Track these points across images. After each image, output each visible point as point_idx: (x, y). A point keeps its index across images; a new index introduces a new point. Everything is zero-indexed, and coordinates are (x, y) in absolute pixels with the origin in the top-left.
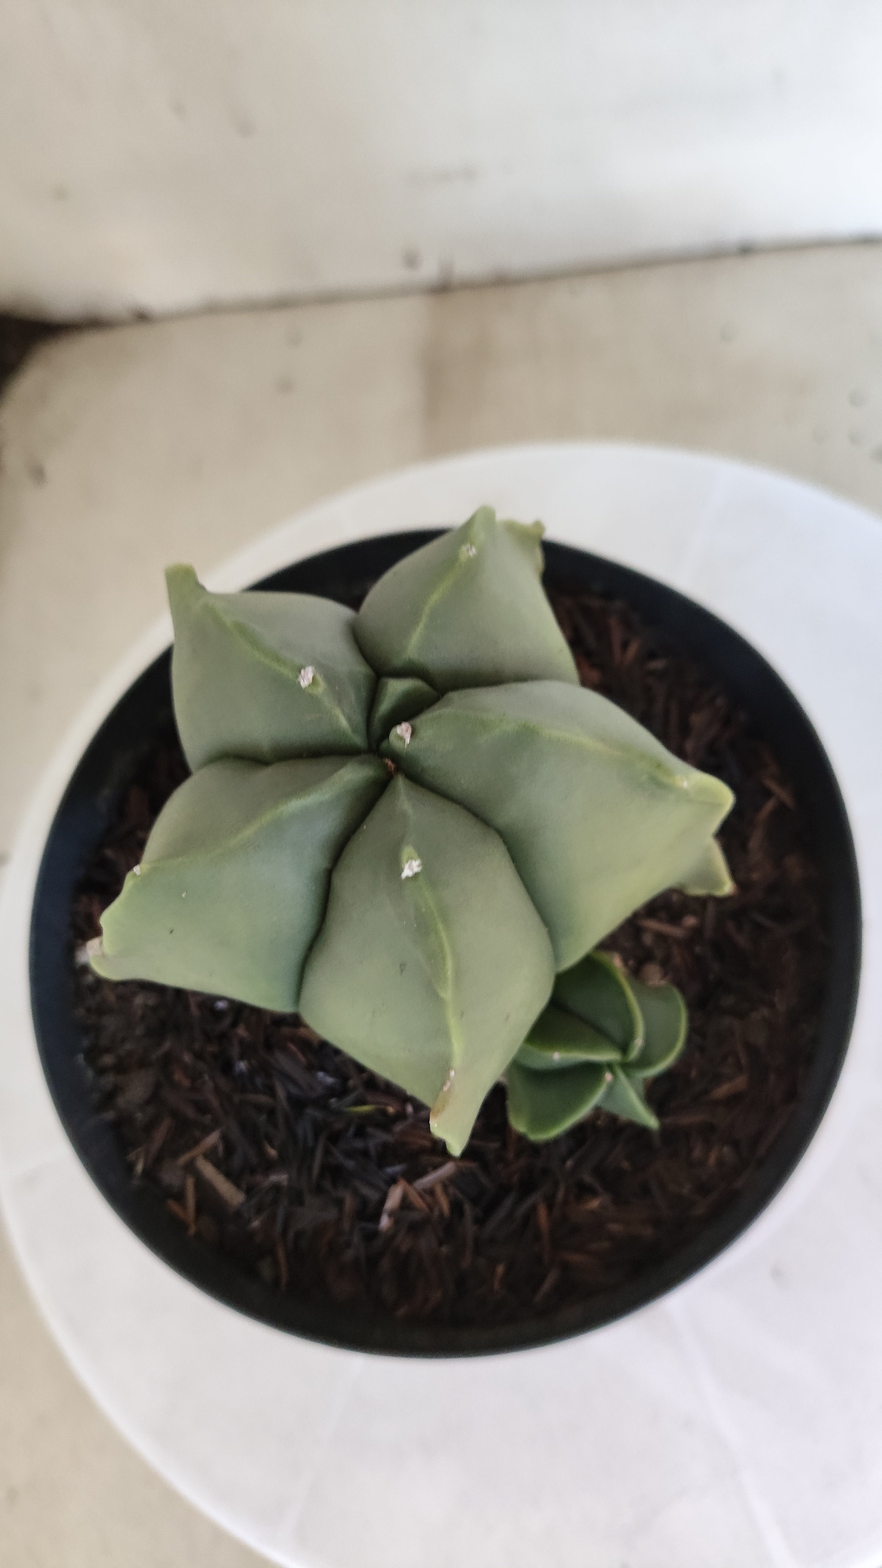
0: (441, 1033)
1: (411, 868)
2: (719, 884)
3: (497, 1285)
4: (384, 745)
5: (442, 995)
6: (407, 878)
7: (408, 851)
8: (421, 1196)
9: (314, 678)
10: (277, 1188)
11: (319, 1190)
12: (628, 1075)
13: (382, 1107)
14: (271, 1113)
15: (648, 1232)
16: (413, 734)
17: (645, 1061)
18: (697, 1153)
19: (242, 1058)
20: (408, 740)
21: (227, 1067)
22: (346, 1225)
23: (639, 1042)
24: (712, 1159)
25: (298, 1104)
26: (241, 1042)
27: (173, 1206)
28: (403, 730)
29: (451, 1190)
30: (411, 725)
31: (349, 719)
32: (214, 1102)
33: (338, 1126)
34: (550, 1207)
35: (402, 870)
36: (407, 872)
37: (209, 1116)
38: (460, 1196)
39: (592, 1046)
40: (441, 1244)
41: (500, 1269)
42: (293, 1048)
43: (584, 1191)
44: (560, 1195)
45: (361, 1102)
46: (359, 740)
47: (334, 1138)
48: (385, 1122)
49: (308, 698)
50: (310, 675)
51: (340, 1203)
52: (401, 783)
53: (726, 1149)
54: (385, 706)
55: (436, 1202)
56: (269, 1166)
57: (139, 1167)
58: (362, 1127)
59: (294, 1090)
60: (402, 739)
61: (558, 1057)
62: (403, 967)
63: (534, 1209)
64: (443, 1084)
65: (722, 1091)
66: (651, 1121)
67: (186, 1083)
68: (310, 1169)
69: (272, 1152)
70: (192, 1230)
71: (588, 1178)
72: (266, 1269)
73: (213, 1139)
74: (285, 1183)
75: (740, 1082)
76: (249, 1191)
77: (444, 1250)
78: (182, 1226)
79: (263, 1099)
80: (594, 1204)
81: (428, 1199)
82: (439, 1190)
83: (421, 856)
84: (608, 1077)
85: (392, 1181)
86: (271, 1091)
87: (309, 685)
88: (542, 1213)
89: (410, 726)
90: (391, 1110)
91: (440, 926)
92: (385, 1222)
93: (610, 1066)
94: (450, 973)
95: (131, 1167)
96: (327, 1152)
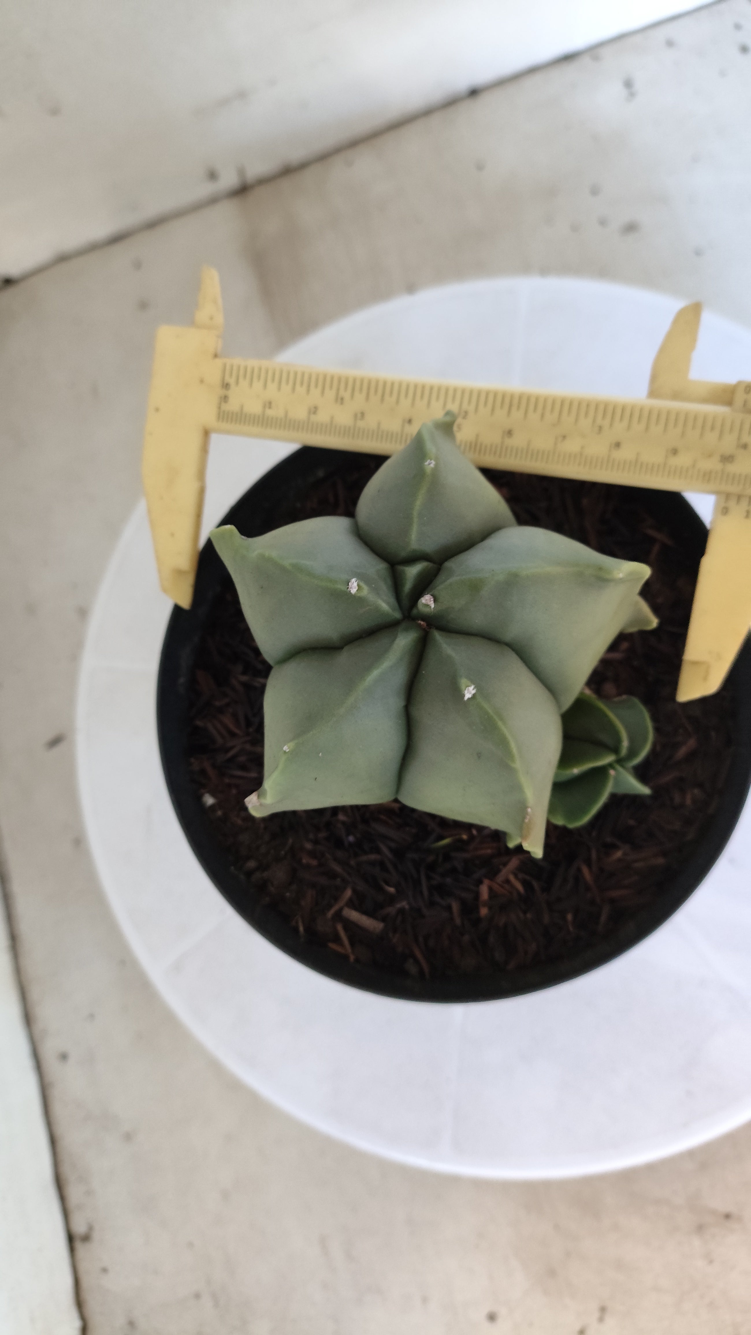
0: (517, 788)
1: (469, 692)
2: (649, 622)
3: (571, 929)
4: (415, 611)
5: (513, 765)
6: (469, 699)
7: (463, 682)
8: (502, 887)
9: (358, 585)
10: (401, 911)
11: (432, 904)
12: (623, 766)
13: (457, 837)
14: (382, 865)
15: (660, 861)
16: (435, 601)
17: (632, 753)
18: (677, 799)
19: (348, 834)
20: (433, 606)
21: (339, 843)
22: (458, 921)
23: (625, 744)
24: (688, 801)
25: (399, 853)
26: (343, 823)
27: (332, 946)
28: (427, 601)
29: (521, 876)
30: (432, 595)
31: (388, 603)
32: (338, 869)
33: (431, 858)
34: (589, 866)
35: (464, 696)
36: (468, 696)
37: (339, 879)
38: (528, 878)
39: (596, 757)
40: (525, 913)
41: (570, 917)
42: (383, 817)
43: (610, 848)
44: (594, 855)
45: (441, 838)
46: (397, 615)
47: (431, 867)
48: (459, 845)
49: (357, 600)
50: (355, 584)
51: (449, 908)
52: (438, 636)
53: (696, 791)
54: (408, 586)
55: (512, 886)
56: (392, 900)
57: (301, 929)
58: (446, 854)
59: (393, 845)
60: (427, 606)
61: (576, 771)
62: (479, 755)
63: (579, 870)
64: (524, 818)
65: (682, 752)
66: (644, 790)
67: (314, 862)
68: (421, 893)
69: (392, 890)
70: (352, 958)
71: (609, 840)
72: (411, 968)
73: (348, 893)
74: (407, 907)
75: (692, 743)
76: (383, 919)
77: (529, 916)
78: (346, 957)
79: (373, 857)
80: (619, 854)
81: (506, 886)
82: (512, 878)
83: (473, 682)
84: (612, 772)
85: (480, 882)
86: (378, 851)
87: (357, 591)
88: (585, 870)
89: (432, 597)
90: (465, 837)
91: (500, 723)
92: (484, 911)
93: (611, 765)
94: (514, 750)
95: (296, 930)
96: (429, 878)
